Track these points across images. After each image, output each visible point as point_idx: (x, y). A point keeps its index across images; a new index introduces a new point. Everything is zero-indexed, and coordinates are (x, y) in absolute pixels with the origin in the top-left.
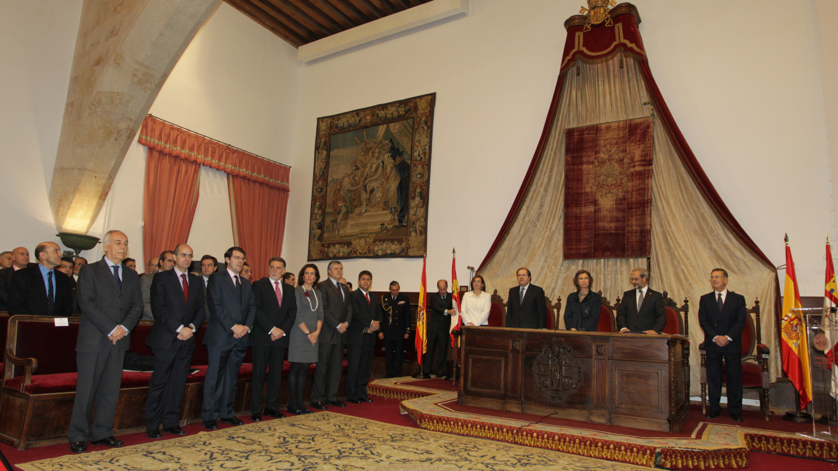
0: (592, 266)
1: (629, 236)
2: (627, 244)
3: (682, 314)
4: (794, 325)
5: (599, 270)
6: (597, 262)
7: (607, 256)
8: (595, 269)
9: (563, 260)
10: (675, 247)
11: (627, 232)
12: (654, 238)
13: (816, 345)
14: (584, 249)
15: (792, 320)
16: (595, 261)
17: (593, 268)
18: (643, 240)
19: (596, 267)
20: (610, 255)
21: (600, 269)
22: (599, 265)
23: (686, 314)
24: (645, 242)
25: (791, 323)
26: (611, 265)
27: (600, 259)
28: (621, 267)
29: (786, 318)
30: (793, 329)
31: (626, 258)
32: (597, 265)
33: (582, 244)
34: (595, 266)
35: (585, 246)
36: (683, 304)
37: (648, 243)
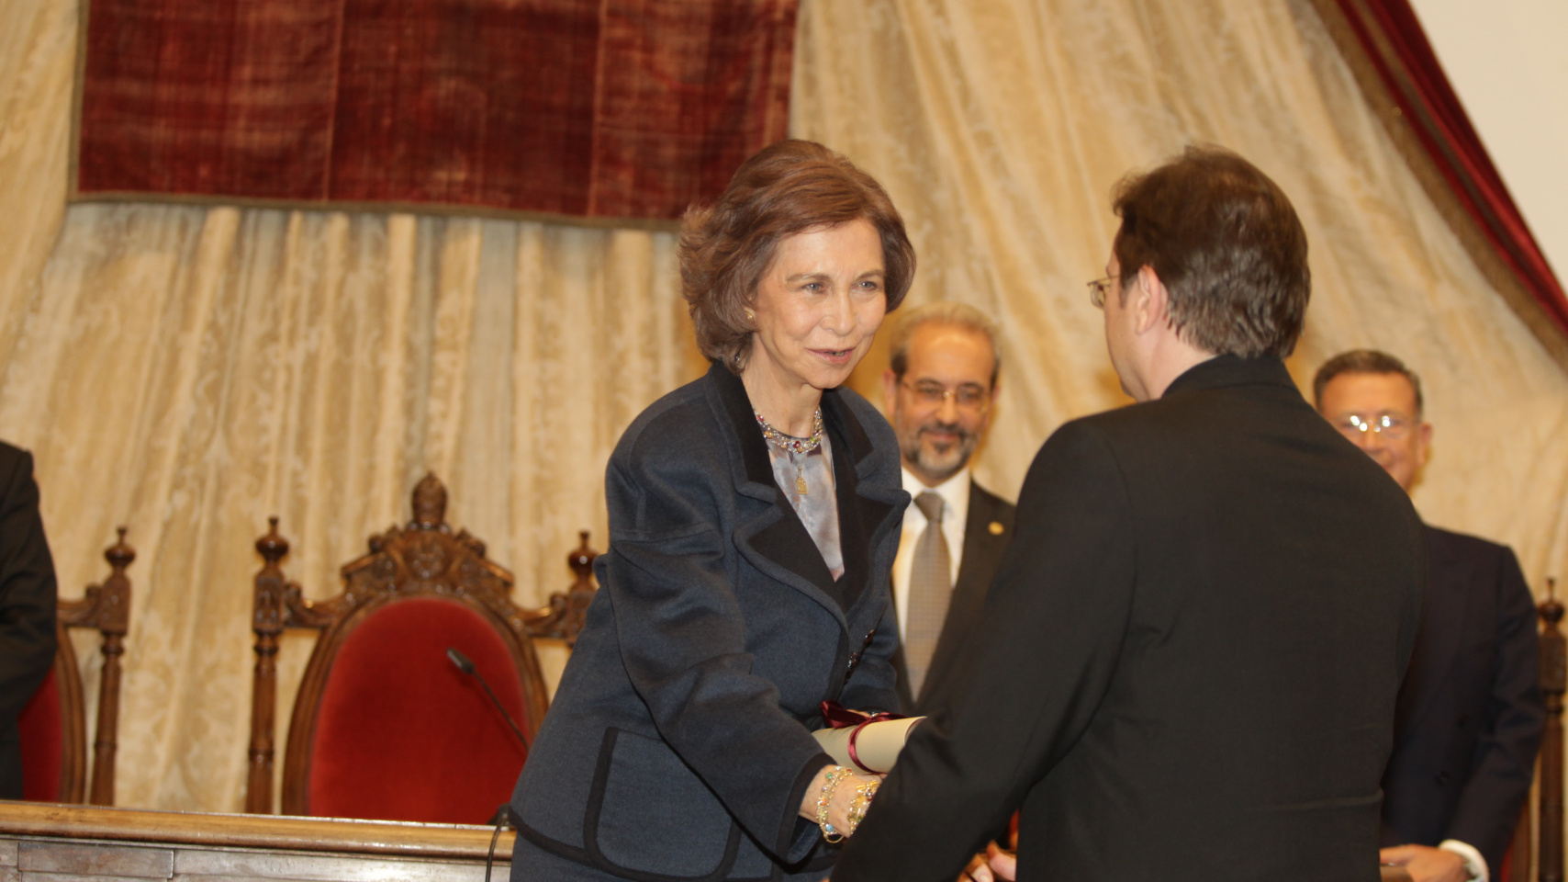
0: (309, 273)
1: (626, 45)
2: (608, 111)
5: (361, 305)
6: (353, 235)
7: (448, 198)
8: (330, 293)
9: (69, 203)
10: (968, 170)
11: (613, 14)
12: (811, 82)
14: (261, 116)
16: (338, 224)
17: (317, 291)
18: (733, 88)
19: (342, 285)
20: (468, 186)
21: (380, 300)
22: (366, 259)
24: (739, 104)
26: (472, 271)
27: (383, 215)
28: (547, 290)
31: (591, 217)
32: (351, 262)
33: (247, 72)
34: (333, 273)
35: (268, 96)
37: (771, 115)
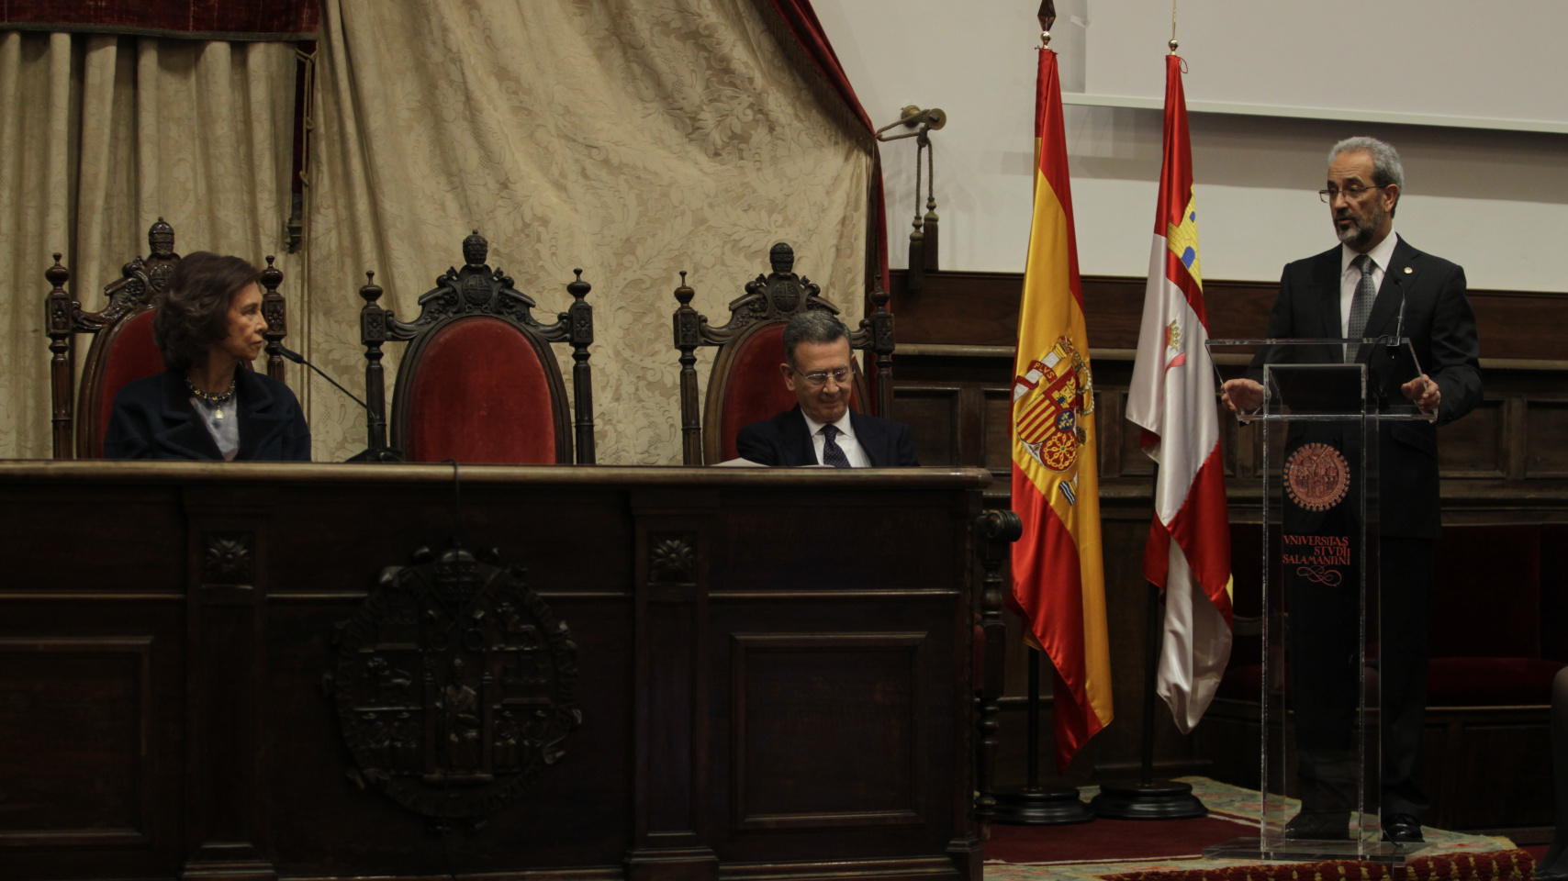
3: (564, 354)
4: (1065, 405)
13: (1295, 487)
15: (1060, 384)
23: (581, 357)
25: (1056, 395)
29: (1034, 376)
30: (1062, 424)
36: (565, 303)
